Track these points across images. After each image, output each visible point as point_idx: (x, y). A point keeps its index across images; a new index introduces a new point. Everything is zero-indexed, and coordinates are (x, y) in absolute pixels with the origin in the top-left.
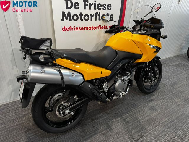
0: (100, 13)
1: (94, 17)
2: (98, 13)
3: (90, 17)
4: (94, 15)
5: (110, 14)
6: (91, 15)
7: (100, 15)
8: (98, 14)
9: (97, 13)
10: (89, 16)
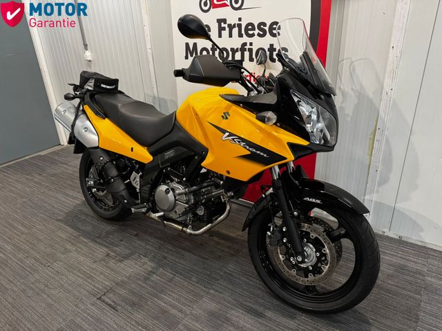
0: (251, 44)
1: (240, 52)
2: (248, 44)
3: (230, 53)
4: (238, 49)
5: (277, 47)
6: (232, 49)
7: (252, 49)
8: (248, 47)
9: (245, 44)
10: (229, 50)
